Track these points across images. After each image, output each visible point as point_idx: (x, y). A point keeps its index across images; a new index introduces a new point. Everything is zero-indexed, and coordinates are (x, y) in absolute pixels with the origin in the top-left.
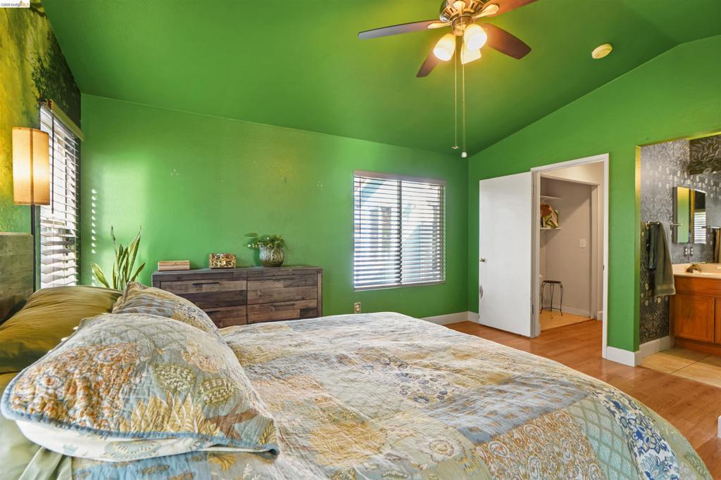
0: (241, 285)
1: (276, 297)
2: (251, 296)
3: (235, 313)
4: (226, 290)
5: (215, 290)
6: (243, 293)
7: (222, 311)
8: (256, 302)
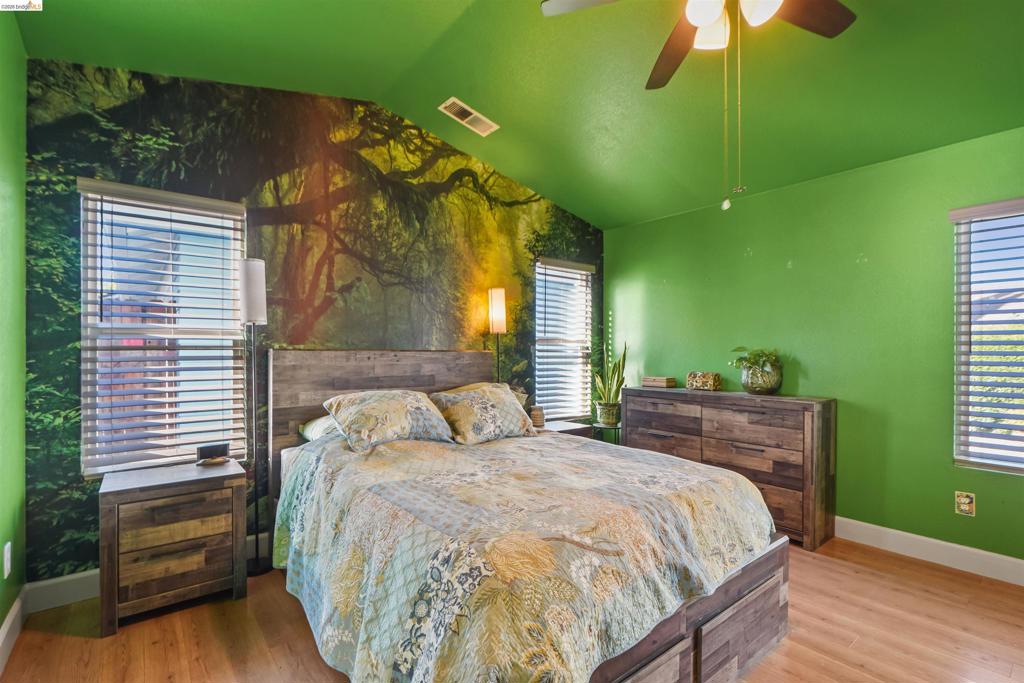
0: (694, 410)
1: (737, 434)
2: (706, 426)
3: (689, 443)
4: (678, 413)
5: (669, 412)
6: (698, 421)
7: (676, 438)
8: (712, 435)
